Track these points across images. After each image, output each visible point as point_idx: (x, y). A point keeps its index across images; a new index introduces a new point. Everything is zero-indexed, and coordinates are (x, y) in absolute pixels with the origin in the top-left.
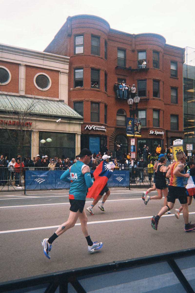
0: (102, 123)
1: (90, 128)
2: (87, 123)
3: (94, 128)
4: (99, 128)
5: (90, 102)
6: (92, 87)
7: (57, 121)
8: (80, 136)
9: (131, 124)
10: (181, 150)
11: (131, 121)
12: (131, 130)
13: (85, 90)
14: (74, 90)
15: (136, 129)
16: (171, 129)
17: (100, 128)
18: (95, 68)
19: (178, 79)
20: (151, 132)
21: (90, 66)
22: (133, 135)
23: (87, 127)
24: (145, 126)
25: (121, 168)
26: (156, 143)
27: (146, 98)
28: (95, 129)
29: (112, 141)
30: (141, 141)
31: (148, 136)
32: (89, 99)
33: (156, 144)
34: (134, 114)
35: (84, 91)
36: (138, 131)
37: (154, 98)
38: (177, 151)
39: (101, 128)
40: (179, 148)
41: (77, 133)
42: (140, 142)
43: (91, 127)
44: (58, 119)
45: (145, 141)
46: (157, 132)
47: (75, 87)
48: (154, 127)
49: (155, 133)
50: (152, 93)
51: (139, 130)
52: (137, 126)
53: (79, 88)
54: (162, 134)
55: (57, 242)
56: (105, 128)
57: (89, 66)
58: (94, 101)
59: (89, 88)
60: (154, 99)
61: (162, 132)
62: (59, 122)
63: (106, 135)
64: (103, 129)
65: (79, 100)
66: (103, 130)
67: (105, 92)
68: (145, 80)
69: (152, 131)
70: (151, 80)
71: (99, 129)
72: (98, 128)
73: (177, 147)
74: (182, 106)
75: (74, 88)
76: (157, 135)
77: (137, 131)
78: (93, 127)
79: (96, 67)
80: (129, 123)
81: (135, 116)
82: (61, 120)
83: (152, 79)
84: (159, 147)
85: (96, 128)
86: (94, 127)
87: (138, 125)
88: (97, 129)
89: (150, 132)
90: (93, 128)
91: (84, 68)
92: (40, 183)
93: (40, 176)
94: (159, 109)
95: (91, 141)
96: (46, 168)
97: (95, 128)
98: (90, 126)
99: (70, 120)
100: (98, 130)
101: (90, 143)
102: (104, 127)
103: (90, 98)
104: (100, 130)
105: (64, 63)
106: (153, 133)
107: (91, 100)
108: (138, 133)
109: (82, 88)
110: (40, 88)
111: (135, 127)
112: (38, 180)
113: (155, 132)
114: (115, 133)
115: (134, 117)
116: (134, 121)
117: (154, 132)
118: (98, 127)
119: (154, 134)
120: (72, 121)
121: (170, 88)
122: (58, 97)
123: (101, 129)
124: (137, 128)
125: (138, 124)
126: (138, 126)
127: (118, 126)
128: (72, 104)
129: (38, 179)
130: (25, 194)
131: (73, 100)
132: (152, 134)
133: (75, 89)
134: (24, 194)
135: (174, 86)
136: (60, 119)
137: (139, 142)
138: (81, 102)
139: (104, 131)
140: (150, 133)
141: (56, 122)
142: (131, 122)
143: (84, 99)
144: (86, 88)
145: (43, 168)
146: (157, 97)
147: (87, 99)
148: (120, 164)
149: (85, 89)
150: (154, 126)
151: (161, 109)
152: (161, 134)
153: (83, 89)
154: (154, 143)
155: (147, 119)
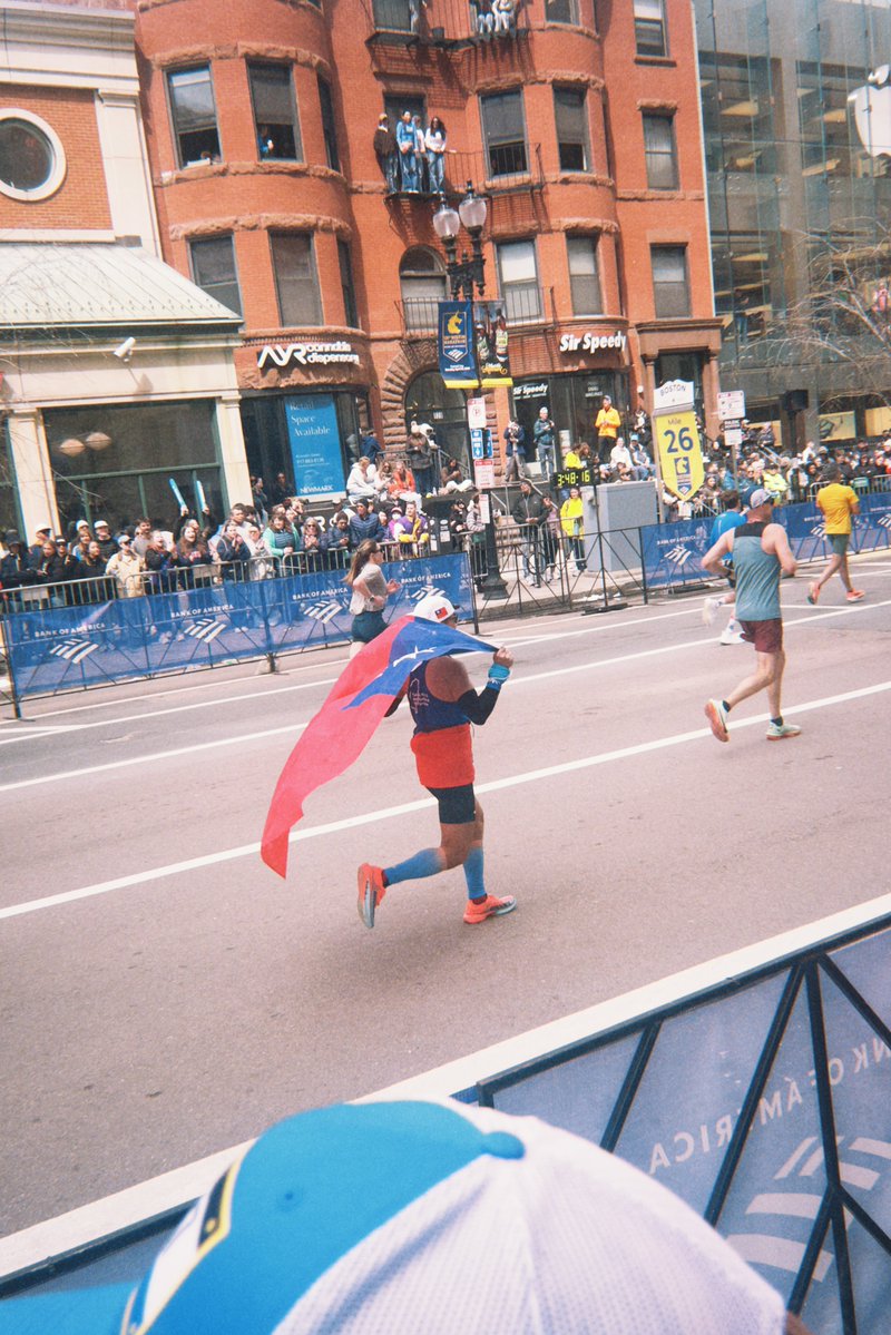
0: (334, 328)
1: (281, 358)
2: (264, 338)
3: (299, 356)
4: (323, 353)
5: (266, 232)
6: (262, 155)
7: (119, 351)
8: (238, 410)
9: (458, 331)
10: (686, 429)
11: (460, 316)
12: (463, 361)
13: (235, 175)
14: (179, 180)
15: (484, 354)
16: (657, 317)
17: (329, 353)
18: (264, 57)
19: (673, 64)
20: (569, 342)
21: (241, 51)
22: (473, 383)
23: (269, 355)
24: (538, 317)
25: (438, 539)
26: (593, 391)
27: (530, 181)
28: (304, 362)
29: (394, 405)
30: (527, 390)
31: (556, 360)
32: (256, 216)
33: (596, 394)
34: (471, 284)
35: (229, 179)
36: (495, 361)
37: (567, 174)
38: (670, 435)
39: (336, 353)
40: (679, 422)
41: (220, 397)
42: (522, 394)
43: (285, 350)
44: (122, 339)
45: (543, 388)
46: (593, 339)
47: (185, 164)
48: (579, 314)
49: (585, 347)
50: (552, 155)
51: (500, 355)
52: (487, 336)
53: (200, 170)
54: (618, 345)
55: (139, 953)
56: (352, 349)
57: (236, 48)
58: (283, 222)
59: (250, 165)
60: (566, 181)
61: (616, 334)
62: (126, 355)
63: (362, 379)
64: (345, 353)
65: (214, 229)
66: (344, 358)
67: (331, 171)
68: (516, 90)
69: (572, 336)
70: (543, 86)
71: (324, 359)
72: (319, 353)
73: (670, 418)
74: (702, 200)
75: (181, 168)
76: (593, 351)
77: (492, 359)
78: (294, 351)
79: (268, 50)
80: (449, 326)
81: (476, 290)
82: (138, 342)
83: (549, 80)
84: (607, 411)
85: (308, 353)
86: (299, 350)
87: (491, 332)
88: (316, 358)
89: (563, 341)
90: (296, 355)
91: (213, 65)
92: (76, 661)
93: (73, 631)
94: (595, 227)
95: (296, 420)
96: (100, 582)
97: (305, 357)
98: (279, 348)
99: (179, 341)
100: (319, 365)
101: (290, 428)
102: (346, 347)
103: (264, 211)
104: (330, 363)
105: (109, 46)
106: (576, 348)
107: (269, 223)
108: (498, 367)
109: (218, 166)
110: (13, 188)
111: (482, 343)
112: (67, 647)
113: (586, 340)
114: (401, 368)
115: (471, 297)
116: (471, 314)
117: (579, 341)
118: (321, 349)
119: (581, 352)
120: (188, 341)
121: (640, 113)
122: (108, 225)
123: (334, 358)
124: (492, 345)
125: (494, 328)
126: (494, 334)
127: (412, 331)
128: (182, 251)
129: (65, 645)
130: (18, 714)
131: (181, 234)
132: (573, 351)
133: (185, 173)
134: (12, 713)
135: (656, 102)
136: (131, 340)
137: (517, 395)
138: (222, 238)
139: (351, 365)
140: (563, 349)
141: (112, 356)
142: (460, 321)
143: (236, 222)
144: (234, 165)
145: (85, 583)
146: (580, 167)
147: (246, 220)
148: (432, 522)
149: (232, 170)
150: (575, 314)
151: (604, 228)
152: (610, 346)
153: (223, 173)
154: (587, 392)
155: (542, 284)
